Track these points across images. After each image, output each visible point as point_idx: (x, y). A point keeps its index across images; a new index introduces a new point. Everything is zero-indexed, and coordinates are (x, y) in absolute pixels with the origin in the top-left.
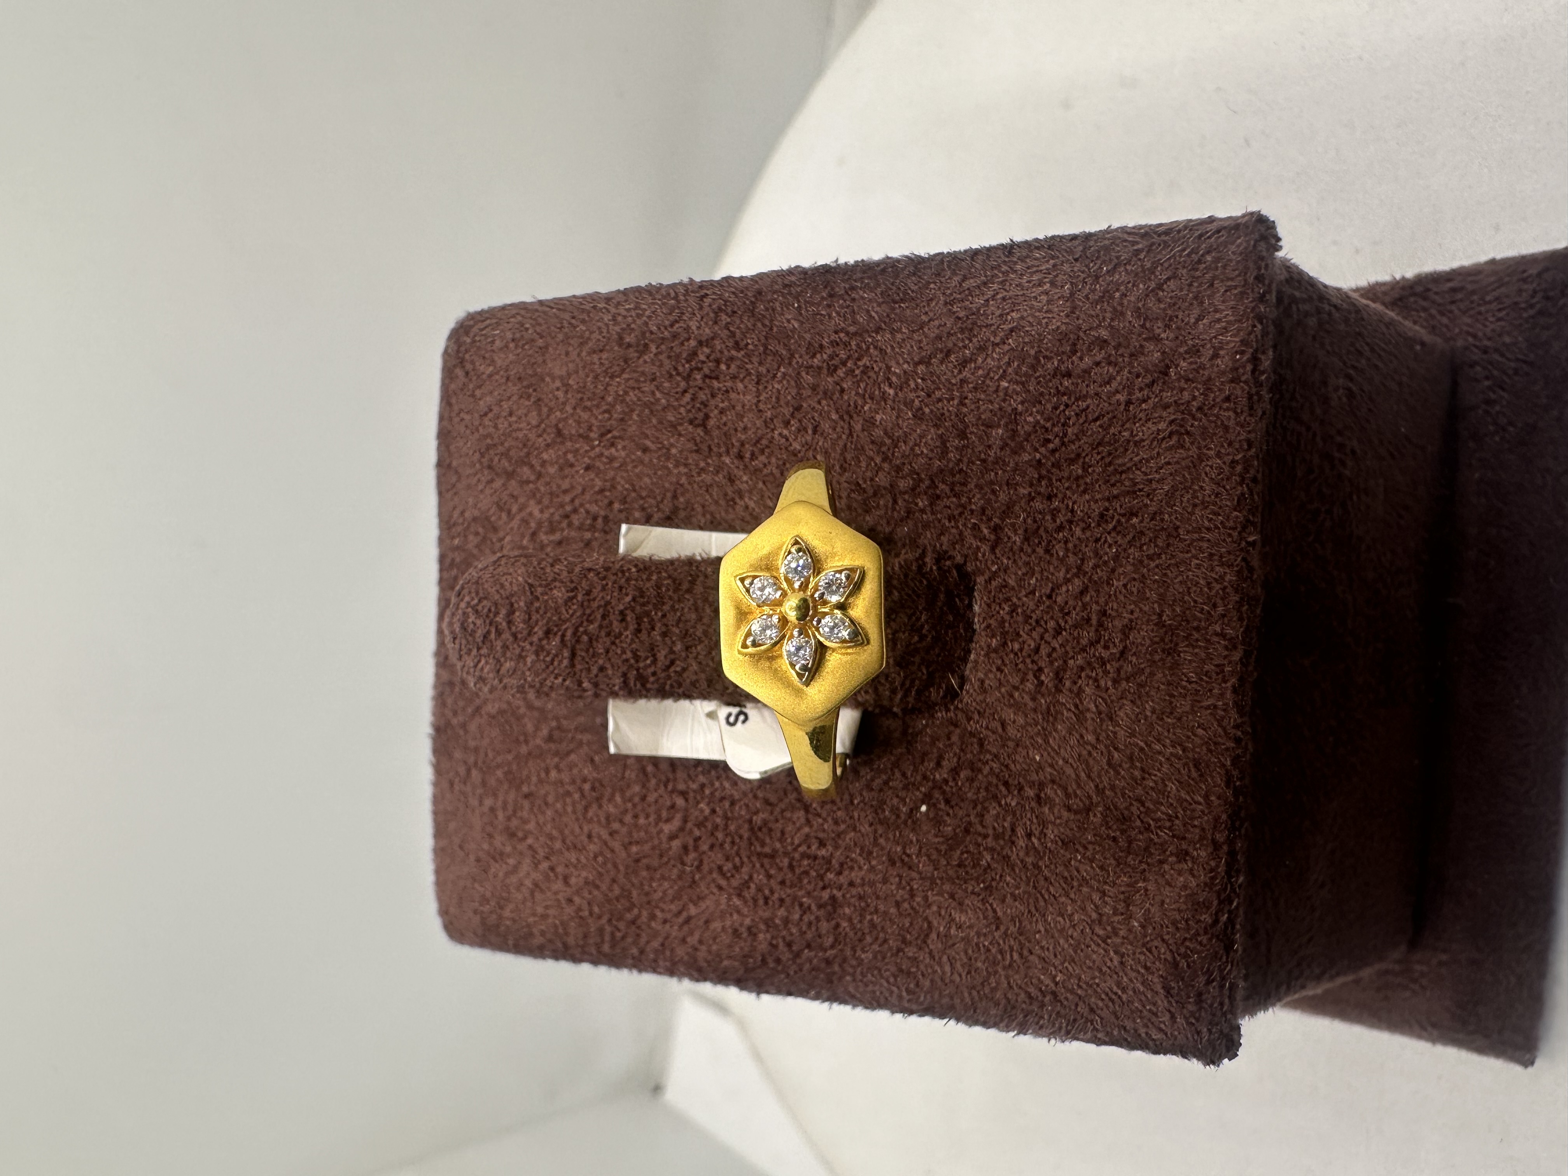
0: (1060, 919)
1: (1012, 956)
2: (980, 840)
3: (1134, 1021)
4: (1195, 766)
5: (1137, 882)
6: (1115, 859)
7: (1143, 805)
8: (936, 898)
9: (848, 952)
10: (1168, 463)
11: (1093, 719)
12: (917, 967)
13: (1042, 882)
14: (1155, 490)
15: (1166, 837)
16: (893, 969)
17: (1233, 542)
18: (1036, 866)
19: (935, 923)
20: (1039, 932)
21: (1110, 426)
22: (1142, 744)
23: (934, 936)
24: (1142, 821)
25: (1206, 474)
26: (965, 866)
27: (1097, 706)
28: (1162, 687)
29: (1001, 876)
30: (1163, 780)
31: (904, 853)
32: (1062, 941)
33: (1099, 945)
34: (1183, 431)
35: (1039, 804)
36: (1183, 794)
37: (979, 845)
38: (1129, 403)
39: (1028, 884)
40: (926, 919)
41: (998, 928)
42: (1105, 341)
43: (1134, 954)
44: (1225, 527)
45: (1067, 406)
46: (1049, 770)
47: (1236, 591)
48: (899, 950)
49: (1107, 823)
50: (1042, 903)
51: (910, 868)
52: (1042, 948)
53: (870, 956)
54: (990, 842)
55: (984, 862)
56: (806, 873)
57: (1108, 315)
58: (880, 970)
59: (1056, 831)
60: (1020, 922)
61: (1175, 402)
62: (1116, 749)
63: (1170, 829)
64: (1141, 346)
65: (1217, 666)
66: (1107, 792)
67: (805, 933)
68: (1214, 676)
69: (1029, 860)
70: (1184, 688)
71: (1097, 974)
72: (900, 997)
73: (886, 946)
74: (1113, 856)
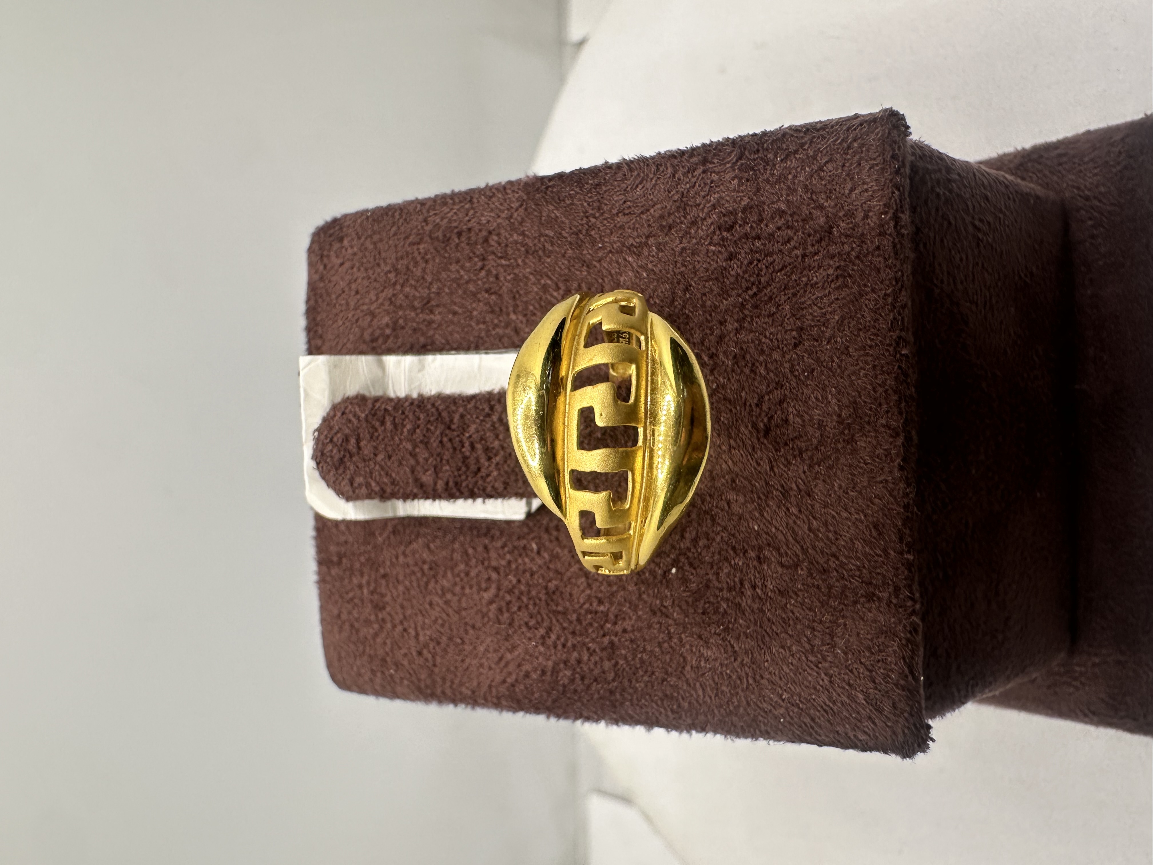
0: (781, 650)
1: (748, 681)
2: (717, 592)
3: (844, 726)
4: (875, 527)
5: (837, 619)
6: (820, 602)
7: (838, 559)
8: (688, 639)
9: (626, 683)
10: (837, 299)
11: (795, 496)
12: (678, 693)
13: (767, 622)
14: (828, 320)
15: (857, 583)
16: (660, 694)
17: (890, 355)
18: (761, 610)
19: (689, 658)
20: (767, 661)
21: (792, 273)
22: (833, 513)
23: (688, 668)
24: (837, 572)
25: (866, 305)
26: (708, 613)
27: (797, 486)
28: (845, 468)
29: (735, 620)
30: (851, 540)
31: (662, 605)
32: (785, 667)
33: (812, 669)
34: (846, 274)
35: (760, 563)
36: (867, 549)
37: (717, 597)
38: (804, 256)
39: (756, 624)
40: (681, 655)
41: (735, 660)
42: (783, 211)
43: (839, 674)
44: (883, 344)
45: (759, 261)
46: (765, 536)
47: (895, 392)
48: (664, 680)
49: (812, 574)
50: (767, 639)
51: (667, 616)
52: (770, 673)
53: (642, 685)
54: (725, 594)
55: (721, 610)
56: (591, 624)
57: (784, 192)
58: (650, 696)
59: (774, 582)
60: (752, 653)
61: (839, 253)
62: (814, 518)
63: (859, 577)
64: (810, 213)
65: (885, 450)
66: (810, 551)
67: (593, 670)
68: (884, 458)
69: (756, 606)
70: (861, 468)
71: (813, 691)
72: (667, 716)
73: (654, 677)
74: (818, 600)
